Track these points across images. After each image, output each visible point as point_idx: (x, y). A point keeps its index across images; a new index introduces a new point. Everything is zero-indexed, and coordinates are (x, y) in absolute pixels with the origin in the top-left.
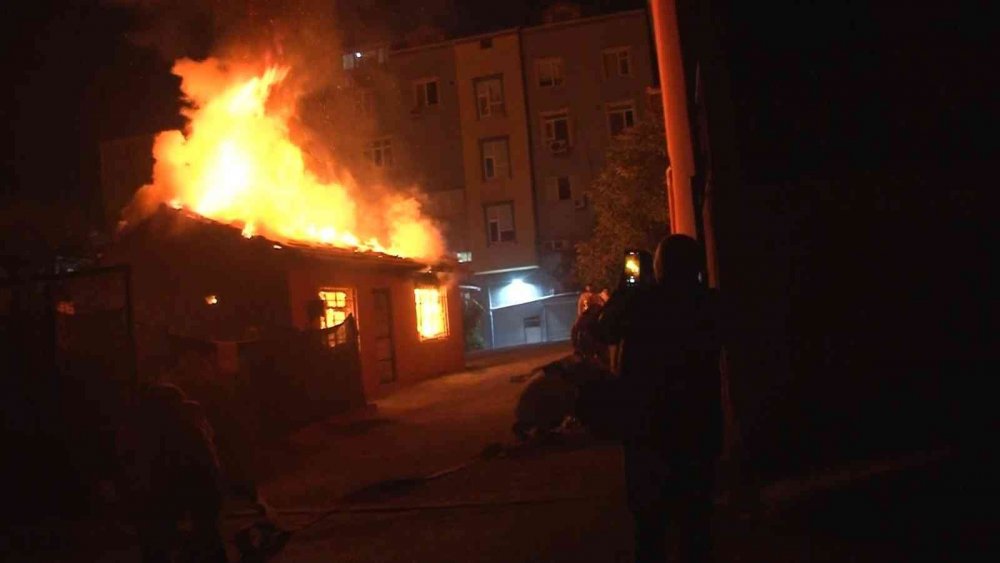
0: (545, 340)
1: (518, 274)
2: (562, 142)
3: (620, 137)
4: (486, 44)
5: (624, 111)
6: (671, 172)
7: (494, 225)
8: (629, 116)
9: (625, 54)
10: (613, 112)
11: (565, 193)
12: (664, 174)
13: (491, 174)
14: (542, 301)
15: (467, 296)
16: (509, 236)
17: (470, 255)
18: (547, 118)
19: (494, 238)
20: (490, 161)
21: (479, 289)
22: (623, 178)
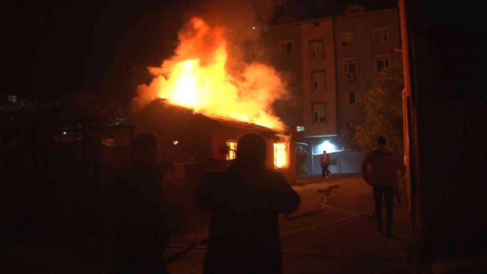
0: (338, 172)
1: (326, 138)
2: (352, 74)
3: (381, 73)
4: (317, 24)
5: (384, 60)
6: (404, 92)
7: (316, 114)
8: (387, 62)
9: (386, 31)
10: (379, 60)
11: (352, 100)
12: (401, 93)
13: (316, 88)
14: (338, 152)
15: (301, 148)
16: (323, 120)
17: (304, 128)
18: (345, 62)
19: (316, 120)
20: (316, 83)
21: (307, 145)
22: (381, 94)
